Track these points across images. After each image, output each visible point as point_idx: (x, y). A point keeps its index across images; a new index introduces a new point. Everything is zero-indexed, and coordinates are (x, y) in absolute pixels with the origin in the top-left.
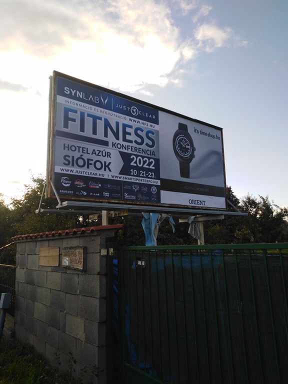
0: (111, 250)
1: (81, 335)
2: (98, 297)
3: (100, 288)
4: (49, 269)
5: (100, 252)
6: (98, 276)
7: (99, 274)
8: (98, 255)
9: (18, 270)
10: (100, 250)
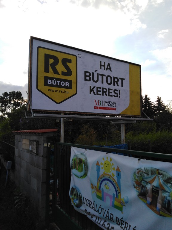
0: (49, 144)
1: (36, 188)
2: (42, 169)
3: (43, 164)
4: (26, 151)
5: (43, 145)
6: (42, 158)
7: (42, 156)
8: (42, 146)
9: (15, 149)
10: (43, 143)
